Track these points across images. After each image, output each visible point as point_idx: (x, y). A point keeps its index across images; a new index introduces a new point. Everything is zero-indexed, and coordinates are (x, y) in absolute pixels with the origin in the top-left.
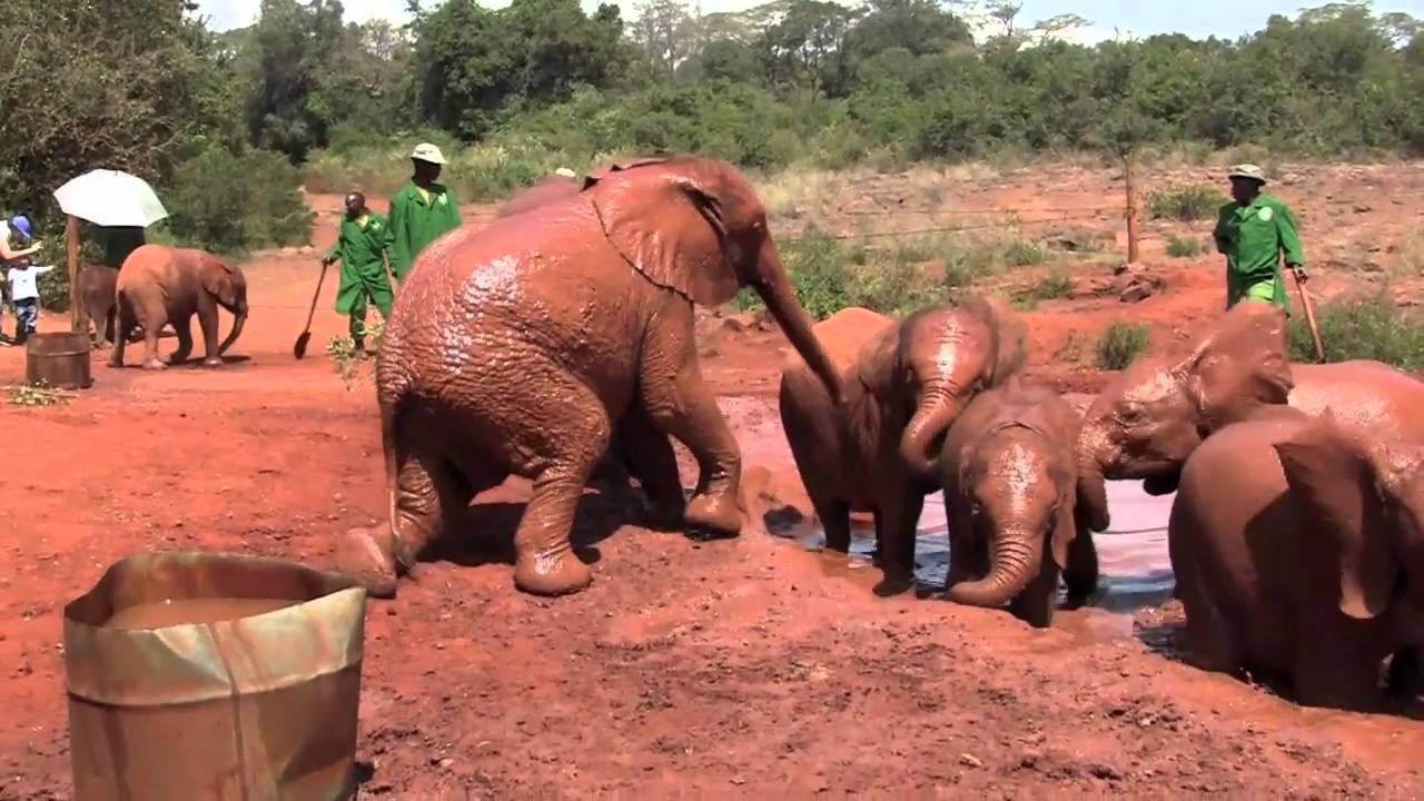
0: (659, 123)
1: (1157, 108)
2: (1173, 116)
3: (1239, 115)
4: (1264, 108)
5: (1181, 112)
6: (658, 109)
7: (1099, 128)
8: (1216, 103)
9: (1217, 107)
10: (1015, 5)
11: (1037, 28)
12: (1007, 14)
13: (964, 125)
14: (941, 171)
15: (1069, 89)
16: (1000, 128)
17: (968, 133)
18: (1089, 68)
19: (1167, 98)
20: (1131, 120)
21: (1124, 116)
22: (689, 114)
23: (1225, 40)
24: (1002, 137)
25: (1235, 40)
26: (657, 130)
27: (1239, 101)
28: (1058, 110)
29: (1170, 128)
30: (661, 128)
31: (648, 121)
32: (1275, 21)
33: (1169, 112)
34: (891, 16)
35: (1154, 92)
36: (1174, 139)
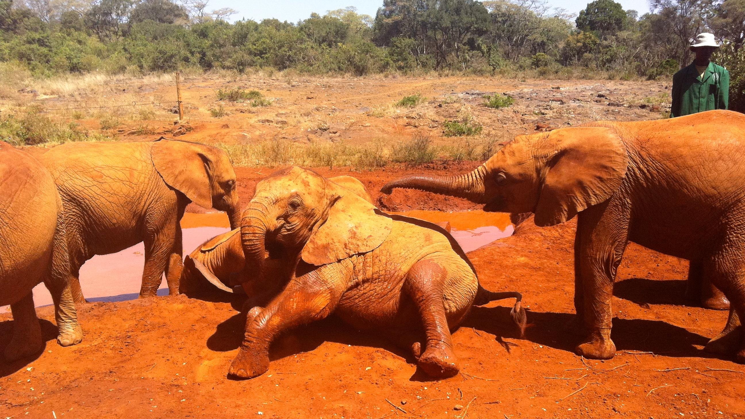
0: (30, 49)
1: (256, 52)
2: (263, 55)
3: (289, 56)
4: (300, 53)
5: (266, 53)
6: (30, 43)
7: (230, 59)
8: (280, 51)
9: (281, 52)
10: (205, 2)
11: (214, 13)
12: (201, 7)
13: (172, 56)
14: (159, 77)
15: (222, 42)
16: (188, 58)
17: (173, 60)
18: (231, 32)
19: (260, 48)
20: (243, 56)
21: (240, 54)
22: (47, 46)
23: (291, 23)
24: (189, 62)
25: (296, 23)
26: (29, 52)
27: (290, 49)
28: (217, 51)
29: (261, 60)
30: (30, 51)
31: (24, 48)
32: (314, 15)
33: (261, 53)
34: (150, 5)
35: (255, 45)
36: (261, 66)
